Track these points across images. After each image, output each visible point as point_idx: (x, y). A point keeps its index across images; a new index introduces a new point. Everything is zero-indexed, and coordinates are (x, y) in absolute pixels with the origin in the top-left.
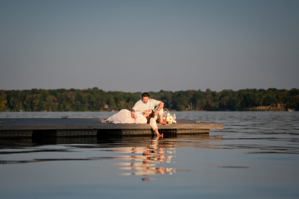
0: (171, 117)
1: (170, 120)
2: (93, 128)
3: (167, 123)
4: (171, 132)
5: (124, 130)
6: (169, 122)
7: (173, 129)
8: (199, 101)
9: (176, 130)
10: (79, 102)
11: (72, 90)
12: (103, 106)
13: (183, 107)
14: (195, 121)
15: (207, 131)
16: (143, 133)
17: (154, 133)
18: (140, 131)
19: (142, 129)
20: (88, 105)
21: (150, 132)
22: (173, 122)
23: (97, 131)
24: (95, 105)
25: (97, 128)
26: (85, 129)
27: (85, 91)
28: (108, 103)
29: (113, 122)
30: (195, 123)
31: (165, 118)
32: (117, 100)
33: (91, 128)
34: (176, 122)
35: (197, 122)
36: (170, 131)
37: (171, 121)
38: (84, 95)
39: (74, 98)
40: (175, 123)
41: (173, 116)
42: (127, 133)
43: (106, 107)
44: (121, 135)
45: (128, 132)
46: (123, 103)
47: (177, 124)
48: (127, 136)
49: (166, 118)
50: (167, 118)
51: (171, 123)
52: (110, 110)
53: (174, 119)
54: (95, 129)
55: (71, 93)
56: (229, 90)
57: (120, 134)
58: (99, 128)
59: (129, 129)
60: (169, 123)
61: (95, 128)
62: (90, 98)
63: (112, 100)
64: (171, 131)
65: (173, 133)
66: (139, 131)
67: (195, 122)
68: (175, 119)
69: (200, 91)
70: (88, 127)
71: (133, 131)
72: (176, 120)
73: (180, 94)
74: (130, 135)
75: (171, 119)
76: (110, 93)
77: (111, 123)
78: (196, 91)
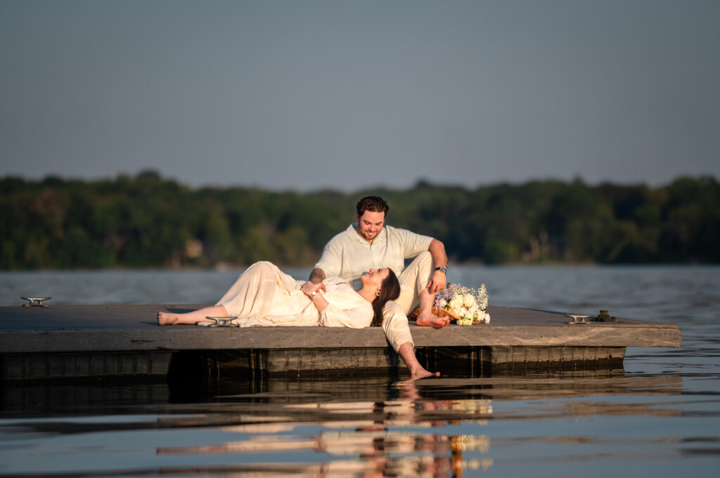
0: (470, 299)
1: (463, 310)
2: (152, 346)
3: (454, 322)
4: (469, 360)
5: (280, 351)
6: (462, 318)
7: (477, 349)
8: (576, 226)
9: (488, 349)
10: (79, 232)
11: (52, 182)
12: (181, 247)
13: (512, 249)
14: (564, 314)
15: (616, 355)
16: (354, 363)
17: (398, 362)
18: (345, 355)
19: (352, 349)
20: (117, 242)
21: (384, 362)
22: (475, 320)
23: (169, 356)
24: (146, 242)
25: (168, 346)
26: (121, 351)
27: (105, 188)
28: (201, 234)
29: (234, 322)
30: (567, 323)
31: (443, 303)
32: (237, 223)
33: (145, 346)
34: (488, 318)
35: (575, 317)
36: (465, 356)
37: (470, 315)
38: (103, 204)
39: (58, 215)
40: (483, 322)
41: (476, 295)
42: (293, 363)
43: (194, 249)
44: (266, 371)
45: (293, 360)
46: (262, 233)
47: (493, 328)
48: (290, 376)
49: (449, 301)
50: (452, 304)
51: (470, 323)
52: (208, 262)
53: (480, 308)
54: (161, 351)
55: (48, 193)
56: (703, 179)
57: (261, 368)
58: (179, 346)
59: (299, 349)
60: (460, 322)
61: (162, 346)
62: (125, 214)
63: (219, 223)
64: (469, 356)
65: (477, 362)
66: (339, 355)
67: (566, 319)
68: (484, 306)
69: (578, 185)
70: (133, 341)
71: (314, 356)
72: (487, 310)
73: (498, 195)
74: (302, 372)
75: (467, 308)
76: (208, 194)
77: (226, 326)
78: (561, 186)
